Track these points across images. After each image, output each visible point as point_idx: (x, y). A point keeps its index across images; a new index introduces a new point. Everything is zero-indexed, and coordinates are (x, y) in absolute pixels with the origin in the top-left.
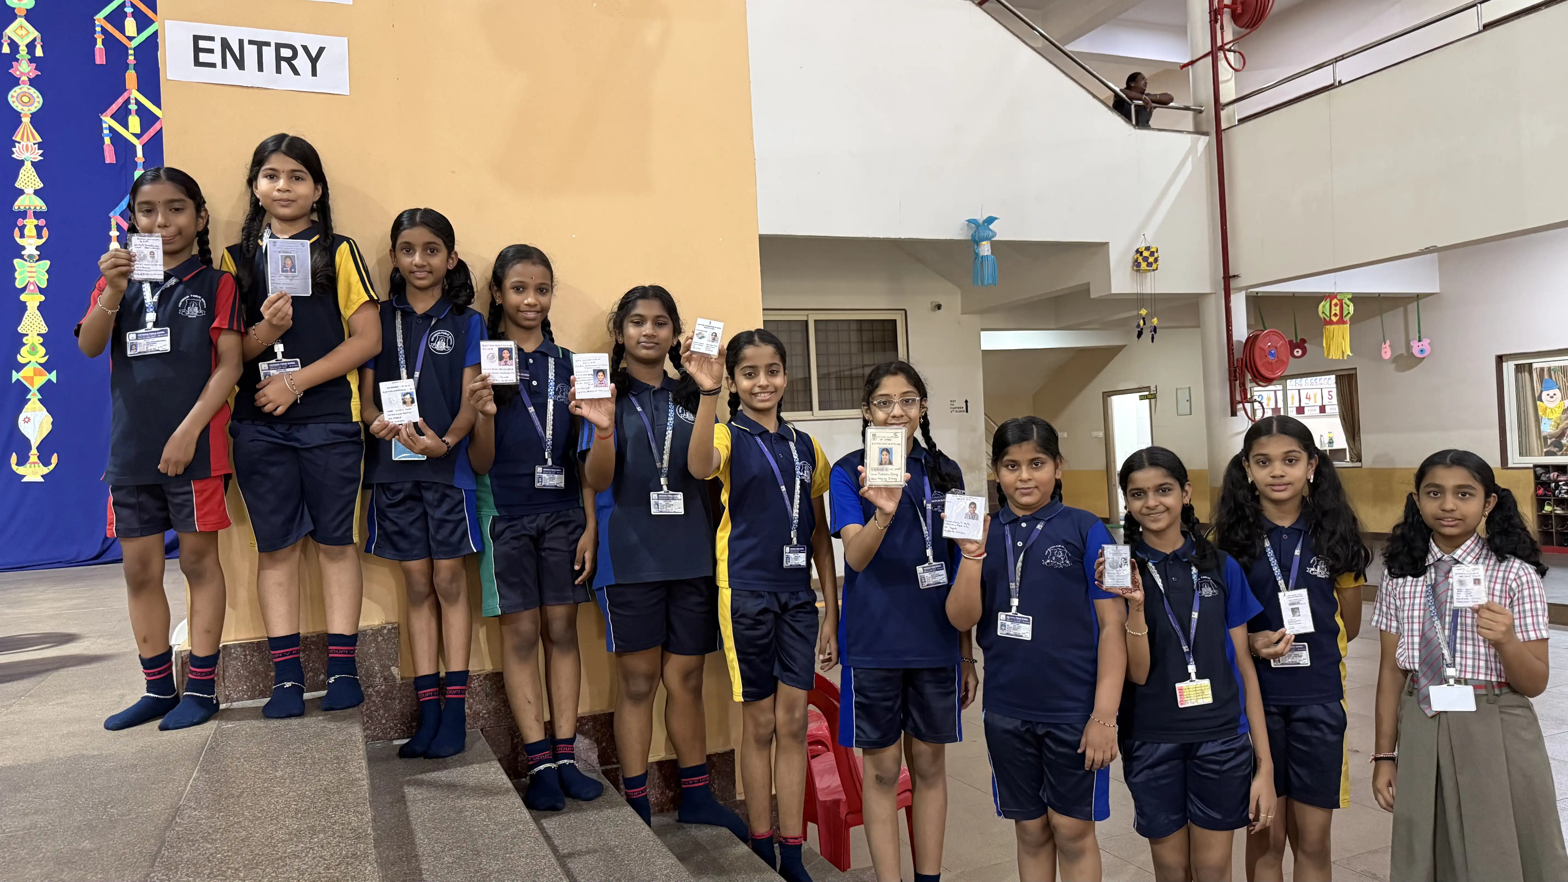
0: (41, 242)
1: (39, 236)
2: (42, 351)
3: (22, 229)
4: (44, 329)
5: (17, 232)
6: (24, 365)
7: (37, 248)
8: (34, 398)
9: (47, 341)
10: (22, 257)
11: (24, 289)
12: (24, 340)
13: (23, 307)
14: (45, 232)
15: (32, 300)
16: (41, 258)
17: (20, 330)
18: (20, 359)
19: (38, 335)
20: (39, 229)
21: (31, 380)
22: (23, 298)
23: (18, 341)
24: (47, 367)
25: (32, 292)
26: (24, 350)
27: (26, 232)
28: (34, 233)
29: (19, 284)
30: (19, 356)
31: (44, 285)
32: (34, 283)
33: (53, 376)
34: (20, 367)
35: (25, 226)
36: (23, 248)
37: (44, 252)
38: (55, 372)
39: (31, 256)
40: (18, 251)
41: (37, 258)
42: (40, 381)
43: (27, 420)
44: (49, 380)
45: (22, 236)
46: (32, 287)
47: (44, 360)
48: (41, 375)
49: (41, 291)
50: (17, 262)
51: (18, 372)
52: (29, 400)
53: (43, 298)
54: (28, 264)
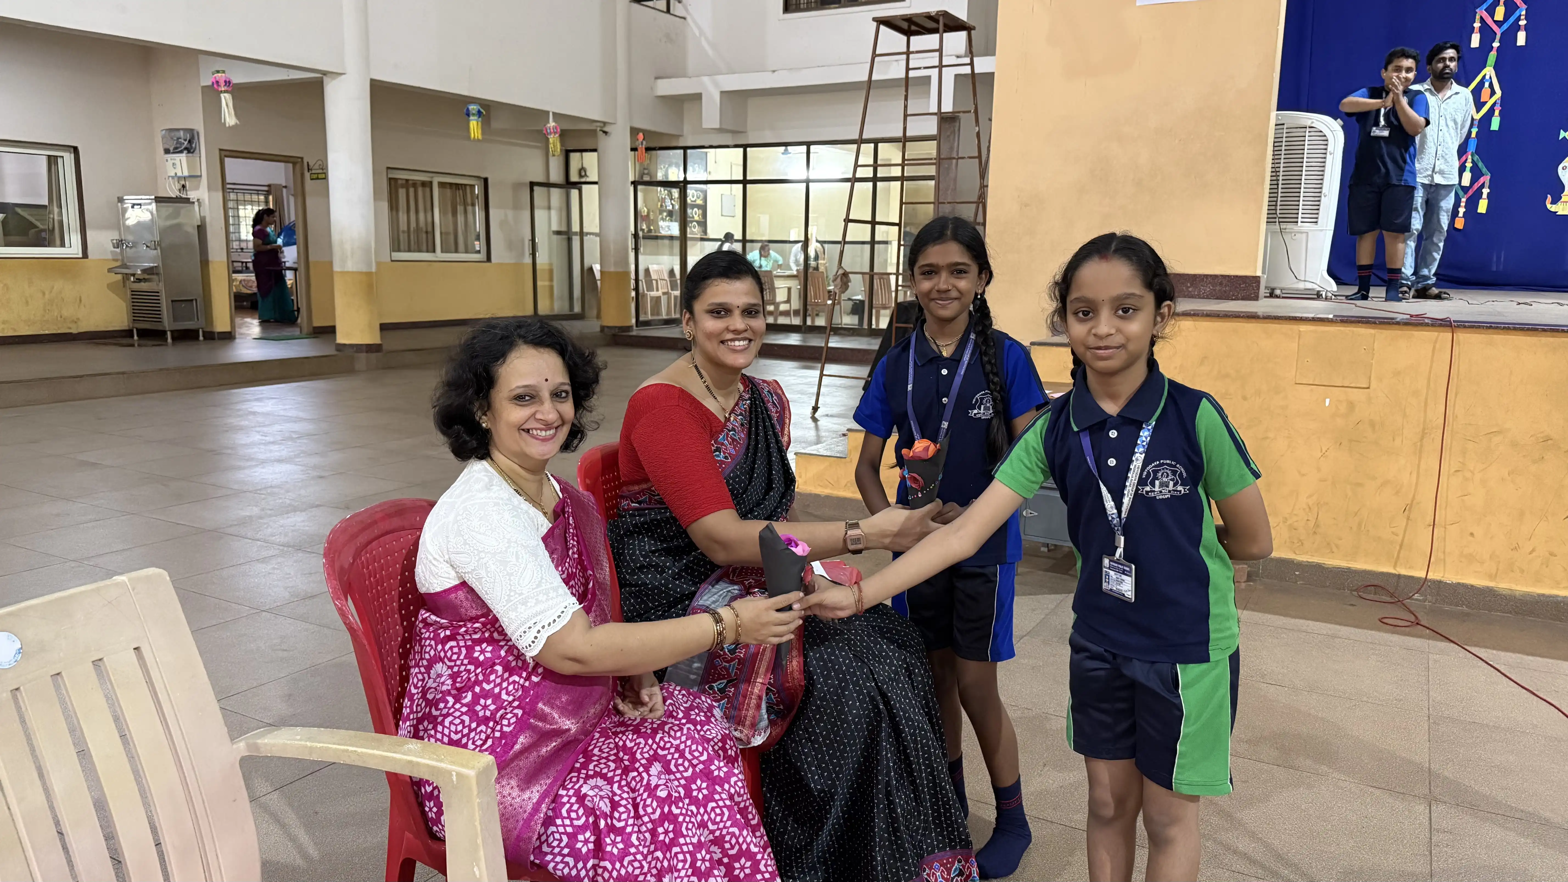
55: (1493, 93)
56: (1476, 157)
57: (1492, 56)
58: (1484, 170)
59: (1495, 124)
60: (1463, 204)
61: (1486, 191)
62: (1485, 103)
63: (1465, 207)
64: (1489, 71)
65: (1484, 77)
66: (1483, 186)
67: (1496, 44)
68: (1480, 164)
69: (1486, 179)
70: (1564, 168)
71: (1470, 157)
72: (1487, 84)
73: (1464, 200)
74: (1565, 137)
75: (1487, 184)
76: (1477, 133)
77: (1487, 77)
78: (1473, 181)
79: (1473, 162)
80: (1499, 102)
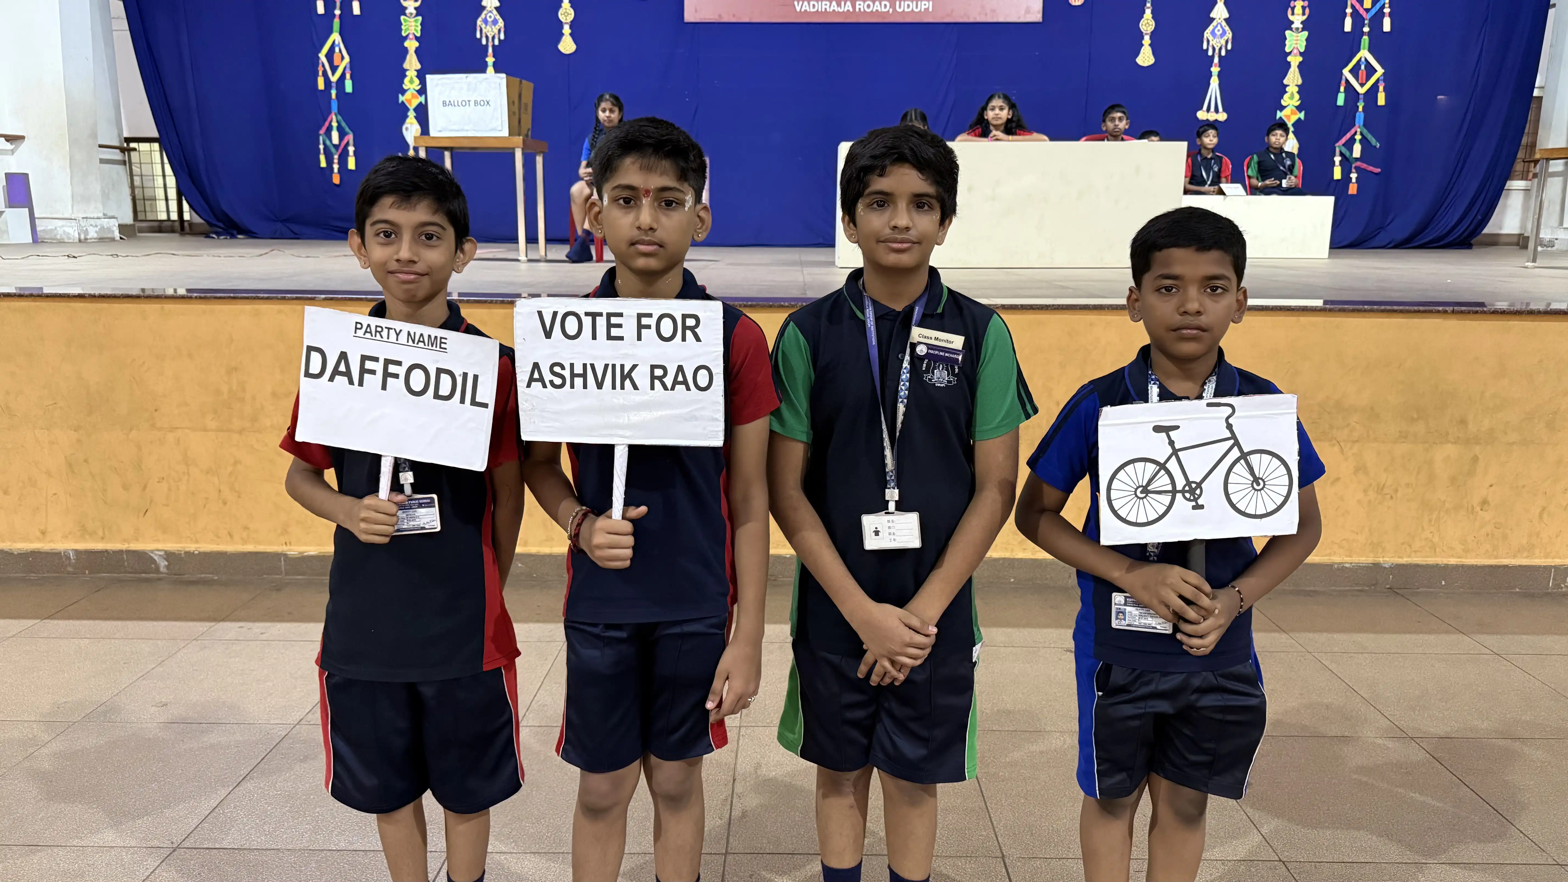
0: (1305, 18)
1: (1304, 14)
2: (1297, 97)
3: (1293, 9)
4: (1300, 82)
5: (1290, 11)
6: (1285, 107)
7: (1302, 23)
9: (1302, 90)
10: (1291, 29)
11: (1290, 53)
12: (1287, 89)
13: (1289, 65)
14: (1307, 11)
15: (1295, 61)
16: (1303, 29)
17: (1285, 82)
18: (1283, 103)
19: (1297, 85)
20: (1304, 8)
21: (1288, 117)
22: (1289, 59)
23: (1283, 89)
24: (1299, 108)
25: (1295, 55)
26: (1286, 97)
27: (1296, 11)
28: (1301, 11)
29: (1287, 50)
30: (1282, 101)
31: (1302, 50)
32: (1297, 48)
33: (1302, 115)
34: (1282, 108)
35: (1295, 6)
36: (1292, 23)
37: (1306, 25)
38: (1303, 113)
39: (1297, 29)
40: (1289, 25)
41: (1300, 30)
42: (1294, 119)
44: (1299, 119)
45: (1293, 14)
46: (1295, 51)
47: (1298, 103)
48: (1296, 114)
49: (1301, 54)
50: (1288, 33)
51: (1281, 111)
53: (1301, 59)
54: (1295, 34)
55: (343, 58)
56: (339, 117)
57: (336, 23)
58: (347, 129)
59: (349, 87)
60: (336, 161)
61: (351, 149)
62: (338, 66)
63: (339, 163)
64: (335, 37)
65: (334, 42)
66: (348, 144)
67: (337, 12)
68: (343, 124)
69: (350, 137)
70: (407, 129)
71: (334, 117)
72: (337, 50)
73: (336, 157)
74: (403, 102)
75: (351, 142)
76: (337, 95)
77: (337, 42)
78: (341, 138)
79: (338, 122)
80: (348, 66)
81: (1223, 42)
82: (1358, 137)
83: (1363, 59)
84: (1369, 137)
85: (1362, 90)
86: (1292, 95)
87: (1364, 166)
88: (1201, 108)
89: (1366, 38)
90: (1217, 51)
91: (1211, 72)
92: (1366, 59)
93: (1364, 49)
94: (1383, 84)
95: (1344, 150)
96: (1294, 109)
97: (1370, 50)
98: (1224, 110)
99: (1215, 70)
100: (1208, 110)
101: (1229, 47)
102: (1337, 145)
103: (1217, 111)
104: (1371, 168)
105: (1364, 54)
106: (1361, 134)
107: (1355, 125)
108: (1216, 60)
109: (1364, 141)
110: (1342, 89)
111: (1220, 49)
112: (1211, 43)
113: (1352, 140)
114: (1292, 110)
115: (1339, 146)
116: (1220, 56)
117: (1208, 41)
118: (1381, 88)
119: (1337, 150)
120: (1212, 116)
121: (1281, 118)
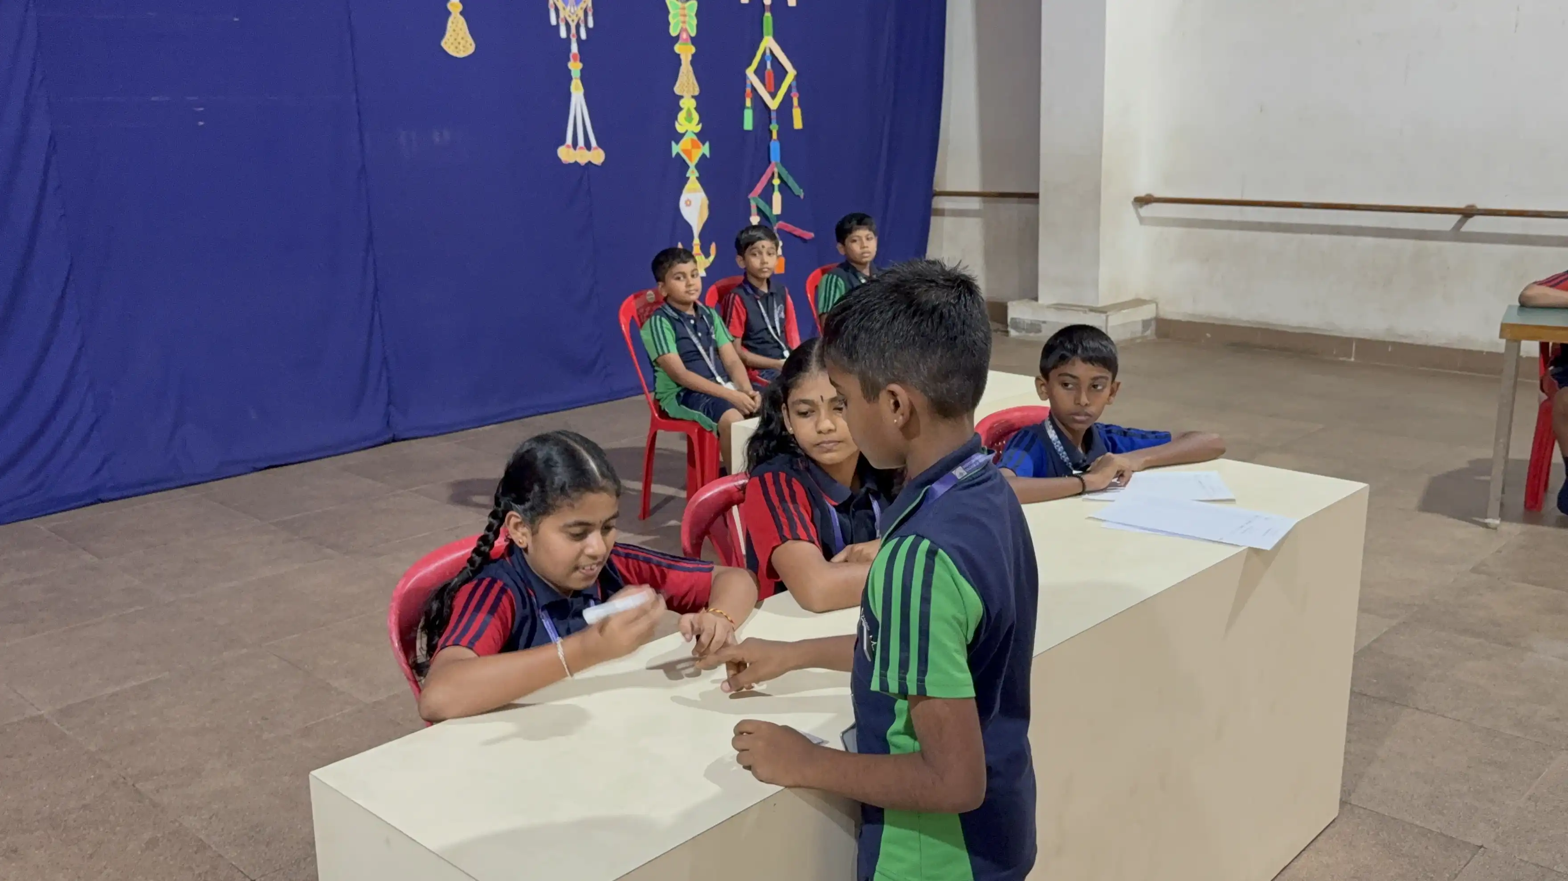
2: (696, 117)
4: (696, 90)
6: (683, 135)
8: (693, 174)
9: (700, 104)
11: (677, 38)
12: (682, 103)
13: (677, 60)
15: (685, 52)
17: (677, 90)
18: (680, 129)
19: (693, 97)
21: (689, 153)
22: (677, 48)
24: (702, 136)
25: (685, 43)
26: (681, 117)
29: (673, 32)
30: (676, 124)
31: (693, 33)
32: (686, 30)
33: (705, 149)
34: (678, 137)
42: (696, 155)
43: (688, 203)
44: (704, 155)
46: (684, 36)
47: (698, 129)
48: (697, 147)
49: (692, 41)
51: (677, 143)
52: (688, 178)
53: (693, 50)
81: (581, 15)
82: (776, 182)
83: (768, 52)
84: (791, 182)
85: (773, 104)
86: (689, 114)
87: (790, 228)
88: (562, 142)
89: (768, 15)
90: (573, 30)
91: (569, 71)
92: (771, 52)
93: (768, 35)
94: (798, 95)
95: (763, 205)
96: (695, 137)
97: (777, 38)
98: (600, 144)
99: (575, 67)
100: (575, 144)
101: (591, 24)
102: (750, 196)
103: (588, 146)
104: (799, 232)
105: (768, 43)
106: (780, 177)
107: (770, 162)
108: (574, 48)
109: (784, 188)
110: (748, 103)
111: (578, 27)
112: (562, 15)
113: (770, 188)
114: (692, 141)
115: (754, 199)
116: (579, 41)
117: (557, 10)
118: (795, 101)
119: (753, 204)
120: (582, 157)
121: (678, 155)
